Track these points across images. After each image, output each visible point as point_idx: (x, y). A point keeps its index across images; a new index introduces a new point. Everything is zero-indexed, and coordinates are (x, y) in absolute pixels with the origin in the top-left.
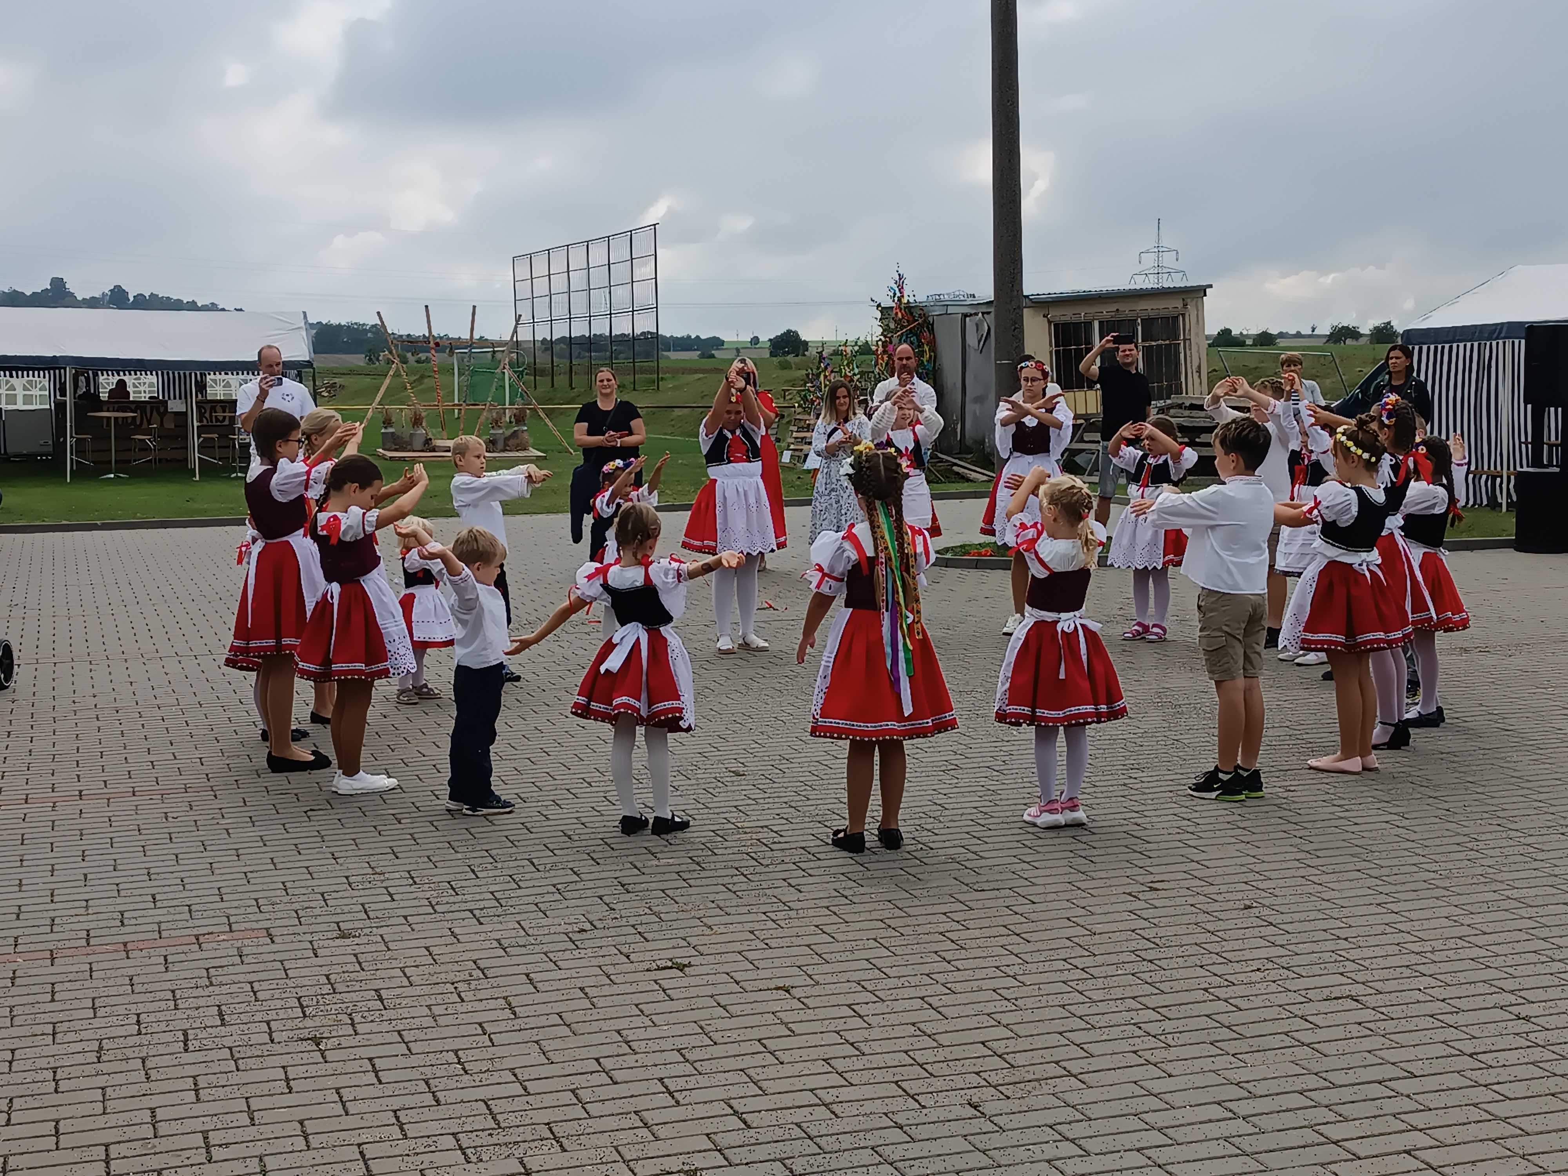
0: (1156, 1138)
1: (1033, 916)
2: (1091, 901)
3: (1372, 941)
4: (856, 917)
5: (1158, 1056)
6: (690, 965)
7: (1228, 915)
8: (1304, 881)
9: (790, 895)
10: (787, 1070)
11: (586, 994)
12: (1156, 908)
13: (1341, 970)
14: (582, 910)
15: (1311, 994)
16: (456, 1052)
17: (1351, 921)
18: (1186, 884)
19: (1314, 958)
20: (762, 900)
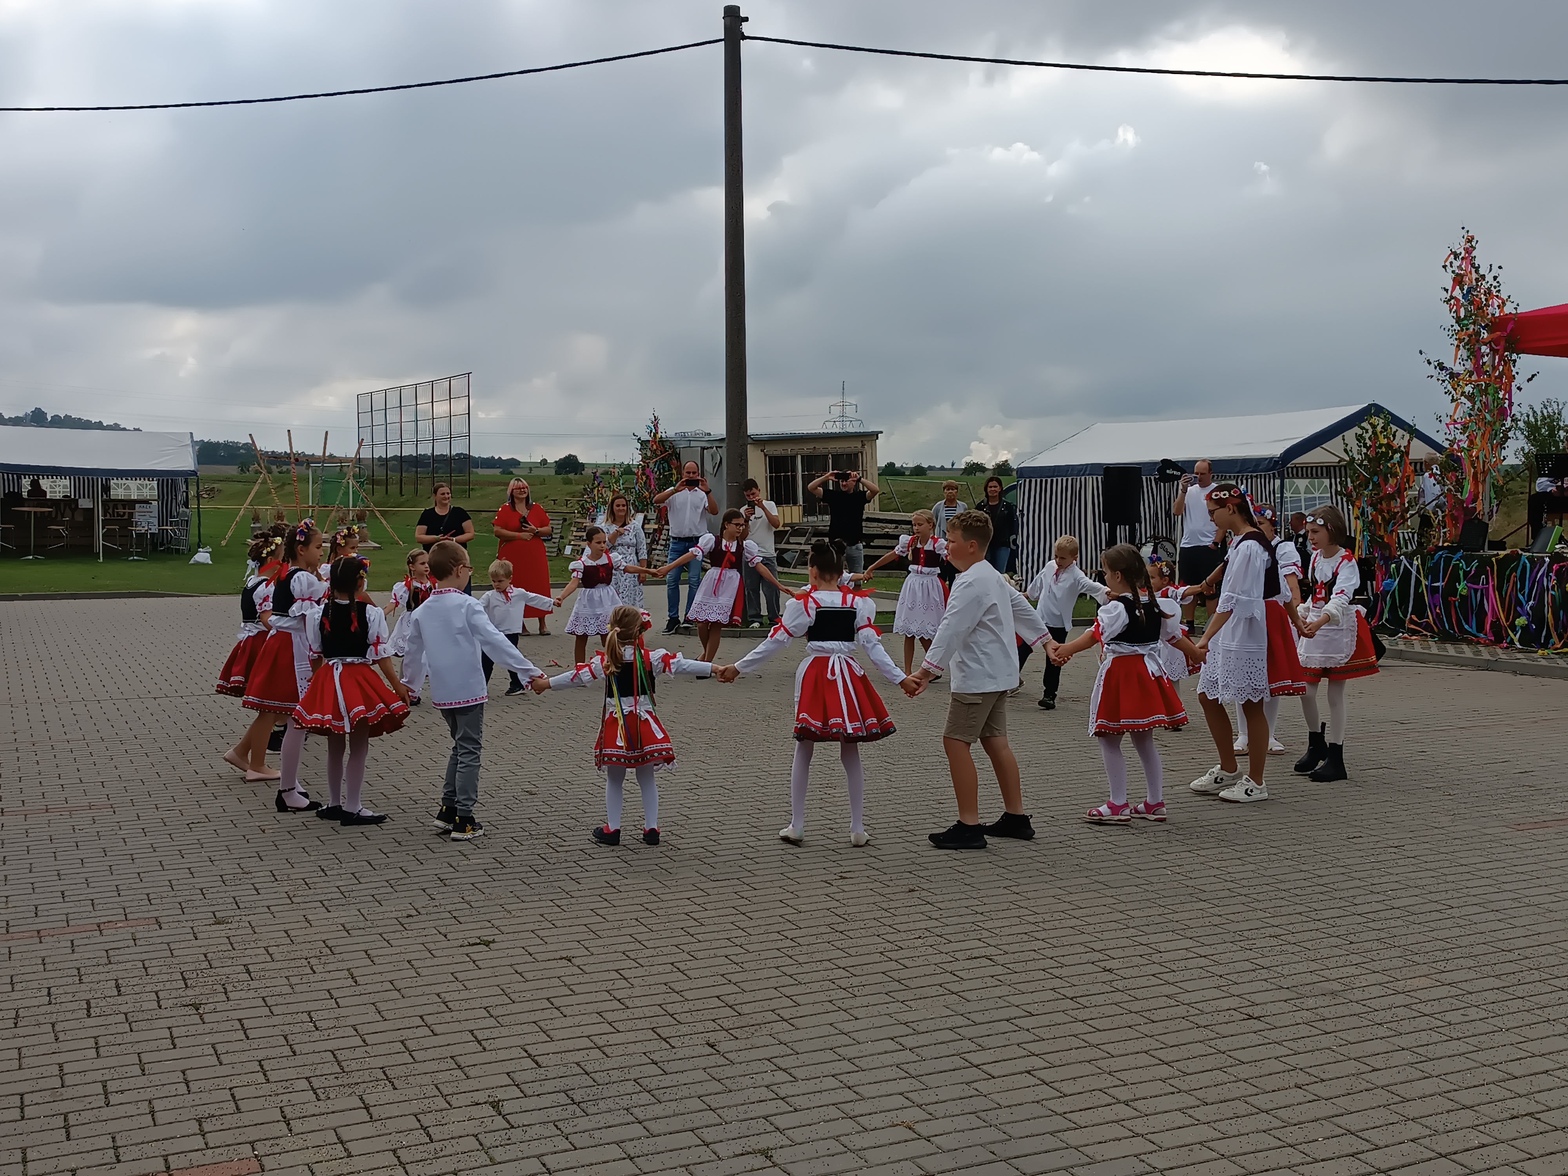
0: (847, 1066)
1: (754, 900)
2: (798, 887)
3: (1001, 915)
4: (622, 903)
5: (847, 1004)
6: (494, 941)
7: (898, 896)
8: (951, 871)
9: (571, 886)
10: (569, 1021)
11: (412, 965)
12: (844, 891)
13: (979, 937)
14: (410, 900)
15: (958, 955)
16: (309, 1013)
17: (985, 900)
18: (867, 873)
19: (958, 928)
20: (551, 890)
